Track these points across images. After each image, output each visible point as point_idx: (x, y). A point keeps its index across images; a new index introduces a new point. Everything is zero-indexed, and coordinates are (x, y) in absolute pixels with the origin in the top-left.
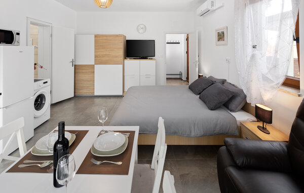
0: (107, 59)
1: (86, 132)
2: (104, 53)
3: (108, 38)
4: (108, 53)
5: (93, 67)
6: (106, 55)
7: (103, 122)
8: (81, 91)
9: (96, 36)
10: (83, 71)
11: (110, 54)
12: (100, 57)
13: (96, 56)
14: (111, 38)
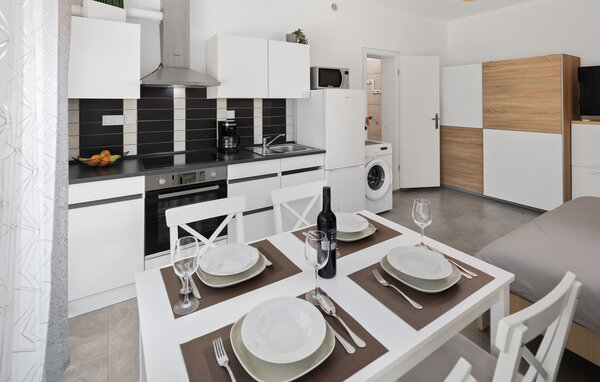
0: (516, 116)
1: (397, 234)
2: (508, 104)
3: (519, 67)
4: (517, 104)
5: (479, 133)
6: (512, 107)
7: (423, 228)
8: (455, 180)
9: (485, 66)
10: (459, 140)
11: (523, 105)
12: (496, 112)
13: (486, 111)
14: (525, 66)
